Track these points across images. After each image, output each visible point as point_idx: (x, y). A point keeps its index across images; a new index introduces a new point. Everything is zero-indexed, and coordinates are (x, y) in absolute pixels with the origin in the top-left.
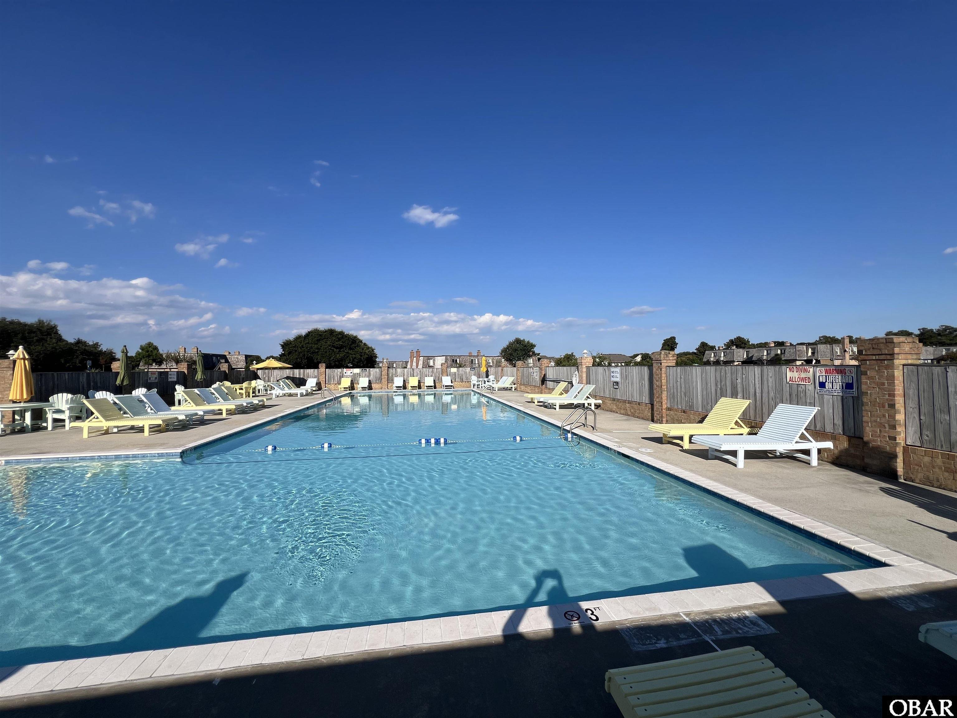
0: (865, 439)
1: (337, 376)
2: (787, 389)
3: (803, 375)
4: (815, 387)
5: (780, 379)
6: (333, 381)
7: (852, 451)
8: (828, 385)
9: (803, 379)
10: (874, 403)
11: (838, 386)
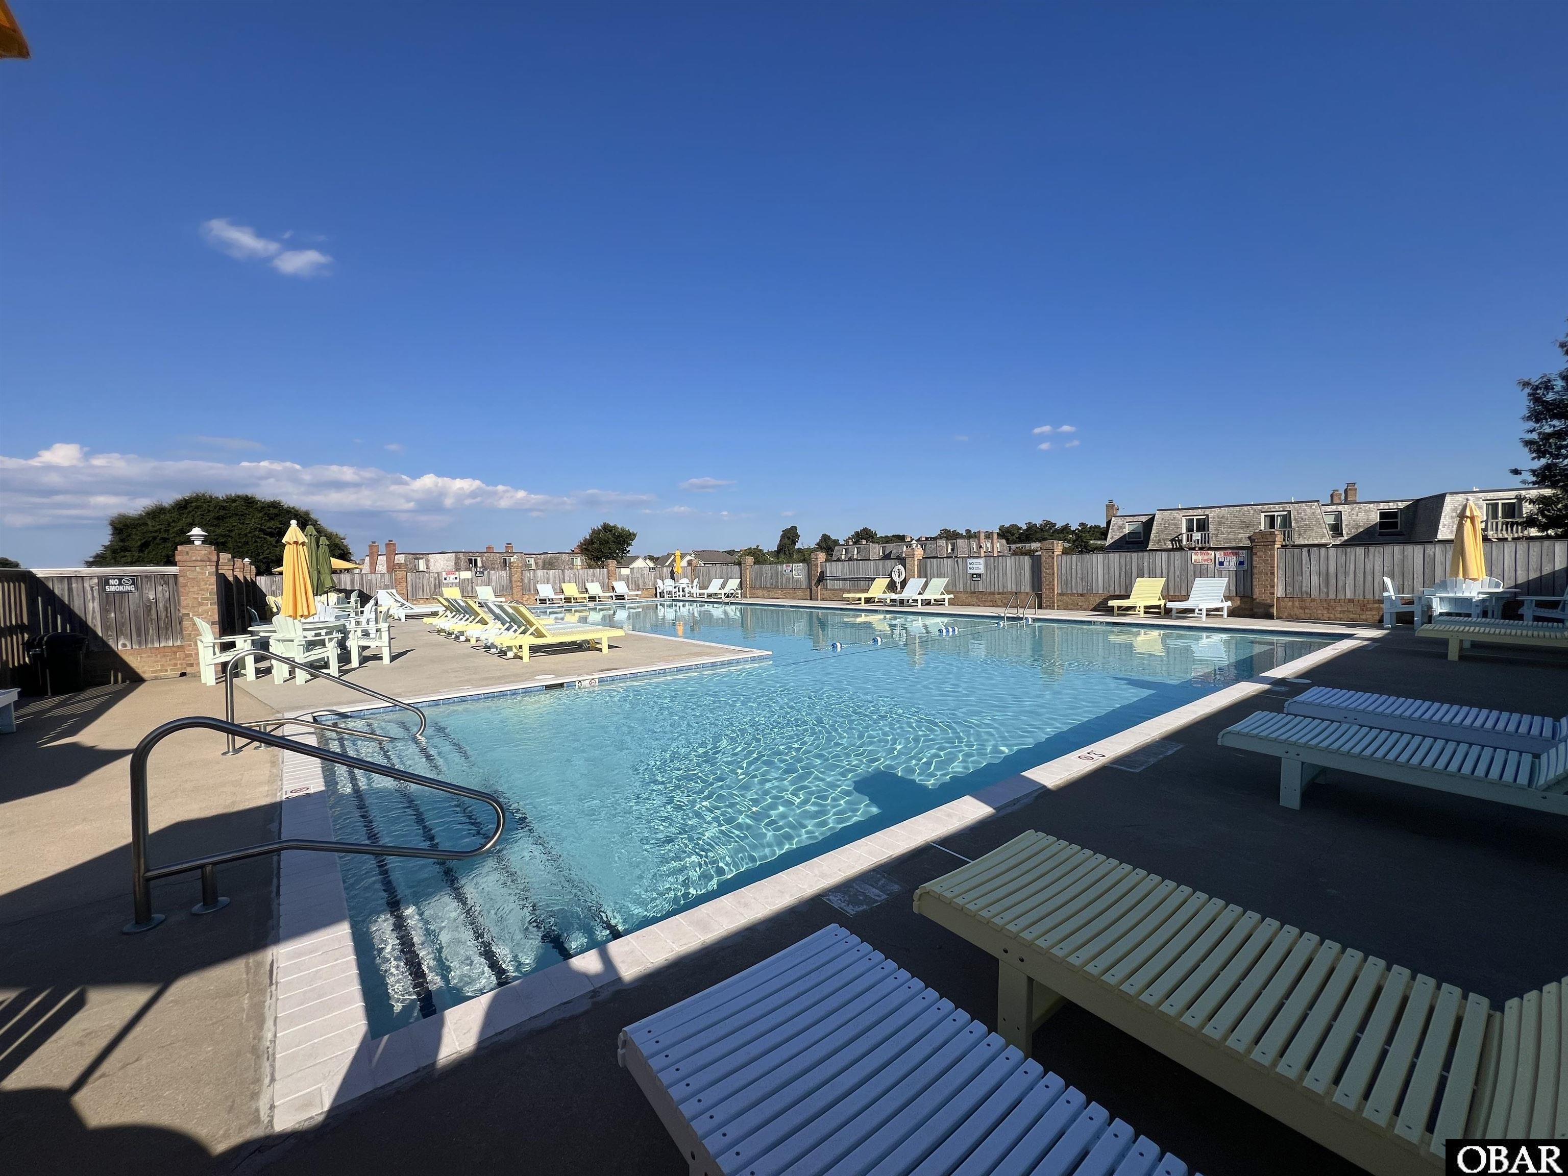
0: (1254, 597)
1: (430, 586)
2: (1191, 568)
3: (1206, 557)
4: (1215, 565)
5: (1186, 561)
6: (421, 593)
7: (1243, 606)
8: (1226, 564)
9: (1205, 560)
10: (1261, 573)
11: (1233, 564)
